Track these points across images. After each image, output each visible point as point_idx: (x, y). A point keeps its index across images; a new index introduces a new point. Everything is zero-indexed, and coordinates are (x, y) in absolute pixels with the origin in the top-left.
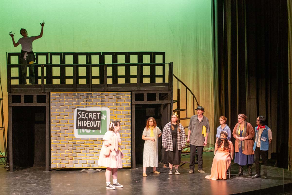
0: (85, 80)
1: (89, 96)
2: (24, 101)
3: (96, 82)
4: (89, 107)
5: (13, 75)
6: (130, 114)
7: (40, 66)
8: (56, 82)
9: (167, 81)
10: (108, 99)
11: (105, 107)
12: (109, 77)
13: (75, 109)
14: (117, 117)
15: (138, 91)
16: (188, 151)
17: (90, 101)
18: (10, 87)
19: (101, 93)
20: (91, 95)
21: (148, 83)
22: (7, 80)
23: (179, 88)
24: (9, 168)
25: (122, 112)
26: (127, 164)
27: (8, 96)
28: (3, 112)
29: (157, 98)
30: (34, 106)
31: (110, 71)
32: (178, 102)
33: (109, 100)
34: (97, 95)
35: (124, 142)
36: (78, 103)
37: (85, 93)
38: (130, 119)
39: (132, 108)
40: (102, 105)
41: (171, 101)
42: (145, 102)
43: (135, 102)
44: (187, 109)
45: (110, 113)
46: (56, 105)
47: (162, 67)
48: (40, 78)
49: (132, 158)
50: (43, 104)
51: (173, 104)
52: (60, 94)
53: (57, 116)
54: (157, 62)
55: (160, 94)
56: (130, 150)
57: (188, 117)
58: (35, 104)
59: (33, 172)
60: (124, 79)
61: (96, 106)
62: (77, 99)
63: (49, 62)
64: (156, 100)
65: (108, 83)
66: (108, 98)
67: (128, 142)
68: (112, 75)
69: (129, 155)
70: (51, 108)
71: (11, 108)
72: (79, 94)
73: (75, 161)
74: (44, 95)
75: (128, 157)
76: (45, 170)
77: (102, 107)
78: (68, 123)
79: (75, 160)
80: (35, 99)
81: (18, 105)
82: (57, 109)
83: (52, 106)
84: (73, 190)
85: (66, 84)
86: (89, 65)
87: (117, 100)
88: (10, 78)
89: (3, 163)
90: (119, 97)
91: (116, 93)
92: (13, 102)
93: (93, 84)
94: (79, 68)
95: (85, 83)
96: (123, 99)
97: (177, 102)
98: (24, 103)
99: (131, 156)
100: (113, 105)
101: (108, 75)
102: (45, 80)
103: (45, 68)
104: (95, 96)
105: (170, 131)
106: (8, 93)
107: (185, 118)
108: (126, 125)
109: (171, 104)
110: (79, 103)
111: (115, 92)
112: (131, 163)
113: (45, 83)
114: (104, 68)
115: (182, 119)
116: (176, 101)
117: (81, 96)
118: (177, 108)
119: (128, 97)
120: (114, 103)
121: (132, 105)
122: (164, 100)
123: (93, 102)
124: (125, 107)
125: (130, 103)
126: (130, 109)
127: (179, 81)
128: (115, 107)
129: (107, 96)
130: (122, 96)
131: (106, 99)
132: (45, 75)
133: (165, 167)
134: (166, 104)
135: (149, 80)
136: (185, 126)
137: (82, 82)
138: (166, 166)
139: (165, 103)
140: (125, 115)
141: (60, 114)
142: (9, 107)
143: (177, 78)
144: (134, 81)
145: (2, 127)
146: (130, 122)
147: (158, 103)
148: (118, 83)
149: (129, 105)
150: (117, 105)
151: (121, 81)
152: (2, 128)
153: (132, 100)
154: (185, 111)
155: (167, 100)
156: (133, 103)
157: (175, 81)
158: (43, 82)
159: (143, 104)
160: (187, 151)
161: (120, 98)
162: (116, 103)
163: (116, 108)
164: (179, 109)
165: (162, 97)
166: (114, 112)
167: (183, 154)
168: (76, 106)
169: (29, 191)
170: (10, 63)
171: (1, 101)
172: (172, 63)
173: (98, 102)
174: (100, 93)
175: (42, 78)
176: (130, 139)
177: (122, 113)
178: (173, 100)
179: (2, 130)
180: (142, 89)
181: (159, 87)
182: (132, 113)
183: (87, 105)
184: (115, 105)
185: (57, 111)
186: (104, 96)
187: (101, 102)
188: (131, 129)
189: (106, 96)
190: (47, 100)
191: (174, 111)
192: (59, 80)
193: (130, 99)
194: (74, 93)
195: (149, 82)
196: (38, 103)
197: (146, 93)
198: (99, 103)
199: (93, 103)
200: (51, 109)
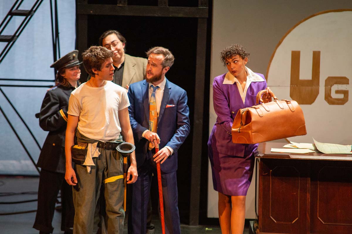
28: (60, 31)
30: (160, 15)
50: (187, 9)
58: (163, 9)
76: (188, 223)
81: (106, 10)
98: (128, 4)
196: (172, 8)
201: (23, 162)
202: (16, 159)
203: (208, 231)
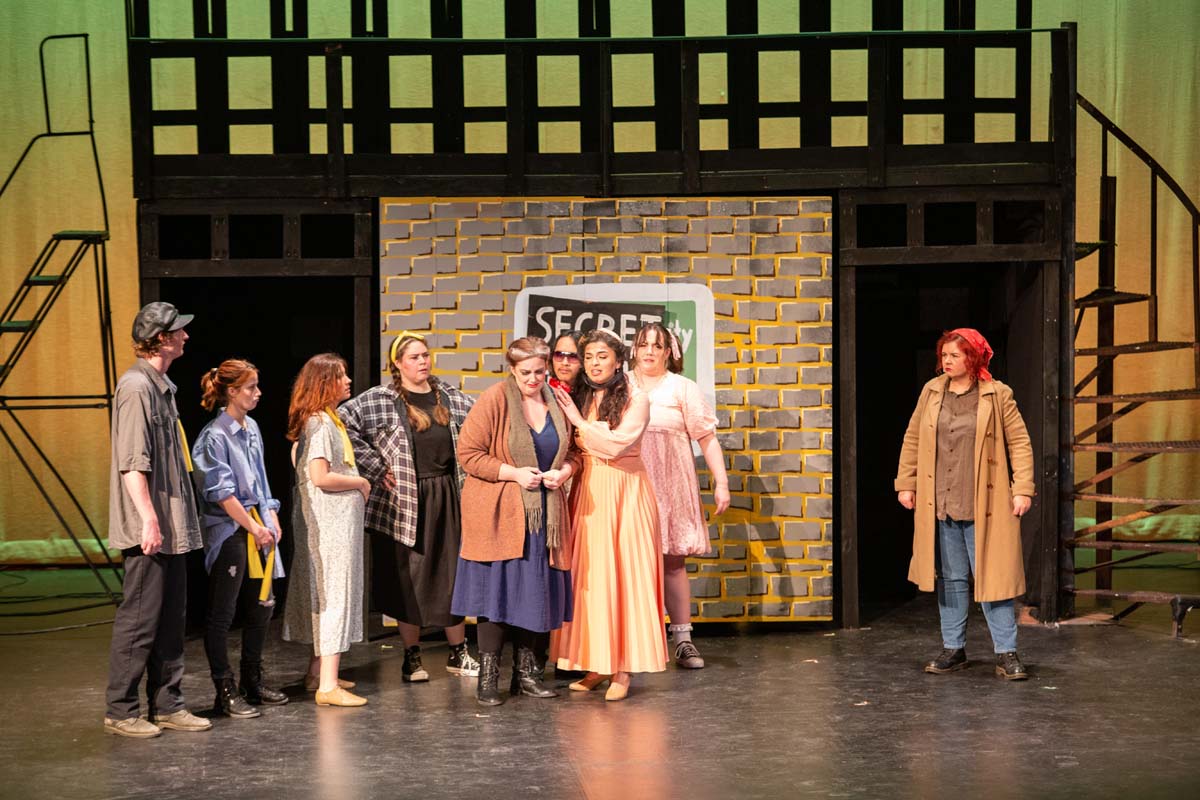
0: (574, 127)
1: (599, 218)
2: (227, 248)
3: (634, 138)
4: (597, 280)
5: (162, 100)
6: (826, 320)
7: (319, 47)
8: (411, 140)
9: (1040, 132)
10: (704, 235)
11: (688, 282)
12: (713, 112)
13: (520, 290)
14: (754, 337)
15: (876, 189)
16: (1160, 532)
17: (600, 247)
18: (148, 169)
19: (663, 201)
20: (608, 211)
21: (929, 143)
22: (129, 128)
23: (1110, 174)
25: (783, 306)
26: (811, 603)
27: (141, 219)
28: (112, 309)
29: (980, 228)
30: (287, 274)
31: (713, 78)
32: (1106, 248)
33: (710, 244)
34: (642, 216)
35: (795, 476)
36: (535, 258)
37: (572, 202)
38: (830, 347)
39: (841, 289)
40: (670, 272)
41: (1064, 249)
42: (914, 251)
43: (854, 256)
44: (1158, 294)
45: (716, 313)
46: (411, 269)
47: (1010, 53)
48: (318, 116)
49: (837, 570)
50: (334, 262)
51: (1077, 262)
52: (433, 210)
54: (981, 25)
55: (999, 207)
56: (830, 522)
57: (1159, 340)
58: (292, 264)
59: (276, 649)
60: (794, 123)
61: (636, 275)
62: (527, 238)
63: (370, 28)
64: (975, 243)
65: (706, 144)
66: (706, 232)
67: (819, 480)
68: (725, 101)
69: (824, 549)
70: (382, 289)
71: (158, 288)
72: (540, 205)
74: (344, 211)
75: (817, 562)
77: (669, 281)
78: (477, 370)
80: (292, 238)
81: (193, 268)
82: (417, 291)
83: (389, 278)
84: (505, 750)
85: (468, 151)
86: (598, 43)
87: (754, 243)
88: (145, 118)
89: (108, 600)
90: (765, 223)
91: (751, 204)
92: (166, 254)
93: (616, 150)
94: (542, 60)
95: (577, 150)
96: (791, 234)
97: (1097, 251)
98: (230, 258)
99: (831, 558)
100: (732, 267)
101: (705, 98)
102: (348, 129)
103: (347, 62)
104: (631, 217)
105: (401, 429)
106: (139, 203)
107: (1146, 343)
108: (803, 382)
109: (1065, 264)
110: (540, 257)
111: (744, 199)
112: (831, 598)
113: (348, 149)
114: (683, 61)
115: (1128, 349)
116: (1092, 248)
117: (553, 219)
118: (1096, 287)
119: (817, 226)
120: (737, 258)
121: (841, 270)
122: (1020, 242)
123: (621, 254)
124: (800, 282)
125: (830, 257)
126: (829, 290)
127: (1109, 132)
128: (744, 278)
129: (700, 219)
130: (781, 219)
131: (695, 239)
132: (347, 103)
133: (1023, 623)
134: (1036, 267)
135: (935, 129)
136: (1146, 392)
137: (560, 138)
138: (1031, 614)
139: (1026, 258)
140: (801, 326)
141: (434, 322)
142: (143, 280)
143: (1096, 114)
144: (850, 132)
145: (104, 392)
146: (831, 364)
147: (989, 259)
148: (763, 145)
149: (825, 268)
150: (755, 268)
151: (780, 134)
152: (105, 401)
153: (841, 243)
154: (1147, 302)
155: (1043, 242)
156: (844, 262)
157: (1087, 131)
158: (335, 139)
159: (900, 261)
160: (1155, 530)
161: (773, 228)
162: (748, 258)
163: (751, 289)
164: (1112, 292)
165: (1013, 223)
166: (737, 309)
167: (1133, 548)
168: (526, 276)
169: (255, 752)
170: (147, 33)
171: (99, 247)
172: (1074, 26)
173: (650, 252)
174: (660, 203)
175: (333, 116)
176: (826, 460)
177: (780, 312)
178: (1078, 240)
179: (106, 409)
180: (897, 177)
181: (996, 168)
182: (842, 315)
183: (587, 271)
184: (747, 269)
185: (414, 302)
186: (677, 220)
187: (666, 255)
188: (834, 406)
189: (691, 219)
190: (358, 242)
191: (1084, 303)
192: (429, 127)
193: (830, 234)
194: (513, 206)
195: (940, 141)
196: (308, 261)
197: (921, 201)
198: (650, 256)
199: (617, 260)
200: (382, 295)
201: (58, 542)
202: (45, 536)
203: (385, 651)
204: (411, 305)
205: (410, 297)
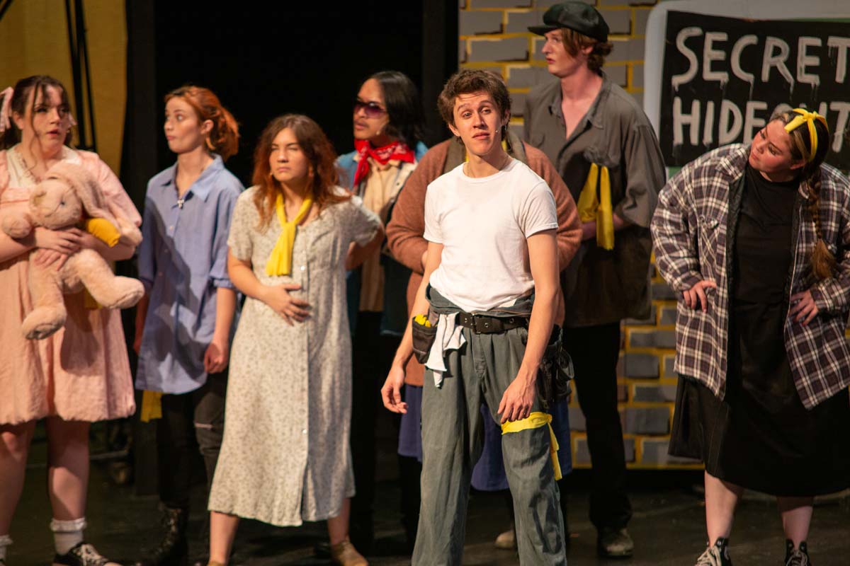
13: (653, 5)
24: (130, 460)
53: (509, 67)
70: (462, 3)
73: (648, 411)
79: (644, 405)
82: (509, 6)
185: (506, 21)
200: (462, 12)
204: (502, 26)
205: (501, 15)
